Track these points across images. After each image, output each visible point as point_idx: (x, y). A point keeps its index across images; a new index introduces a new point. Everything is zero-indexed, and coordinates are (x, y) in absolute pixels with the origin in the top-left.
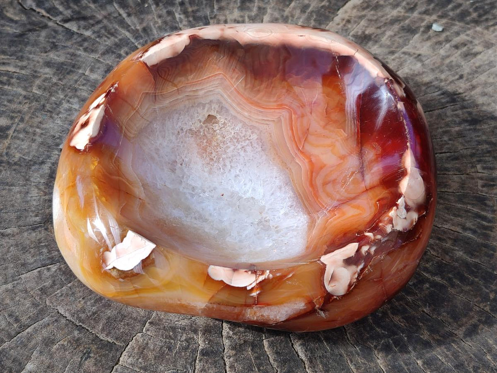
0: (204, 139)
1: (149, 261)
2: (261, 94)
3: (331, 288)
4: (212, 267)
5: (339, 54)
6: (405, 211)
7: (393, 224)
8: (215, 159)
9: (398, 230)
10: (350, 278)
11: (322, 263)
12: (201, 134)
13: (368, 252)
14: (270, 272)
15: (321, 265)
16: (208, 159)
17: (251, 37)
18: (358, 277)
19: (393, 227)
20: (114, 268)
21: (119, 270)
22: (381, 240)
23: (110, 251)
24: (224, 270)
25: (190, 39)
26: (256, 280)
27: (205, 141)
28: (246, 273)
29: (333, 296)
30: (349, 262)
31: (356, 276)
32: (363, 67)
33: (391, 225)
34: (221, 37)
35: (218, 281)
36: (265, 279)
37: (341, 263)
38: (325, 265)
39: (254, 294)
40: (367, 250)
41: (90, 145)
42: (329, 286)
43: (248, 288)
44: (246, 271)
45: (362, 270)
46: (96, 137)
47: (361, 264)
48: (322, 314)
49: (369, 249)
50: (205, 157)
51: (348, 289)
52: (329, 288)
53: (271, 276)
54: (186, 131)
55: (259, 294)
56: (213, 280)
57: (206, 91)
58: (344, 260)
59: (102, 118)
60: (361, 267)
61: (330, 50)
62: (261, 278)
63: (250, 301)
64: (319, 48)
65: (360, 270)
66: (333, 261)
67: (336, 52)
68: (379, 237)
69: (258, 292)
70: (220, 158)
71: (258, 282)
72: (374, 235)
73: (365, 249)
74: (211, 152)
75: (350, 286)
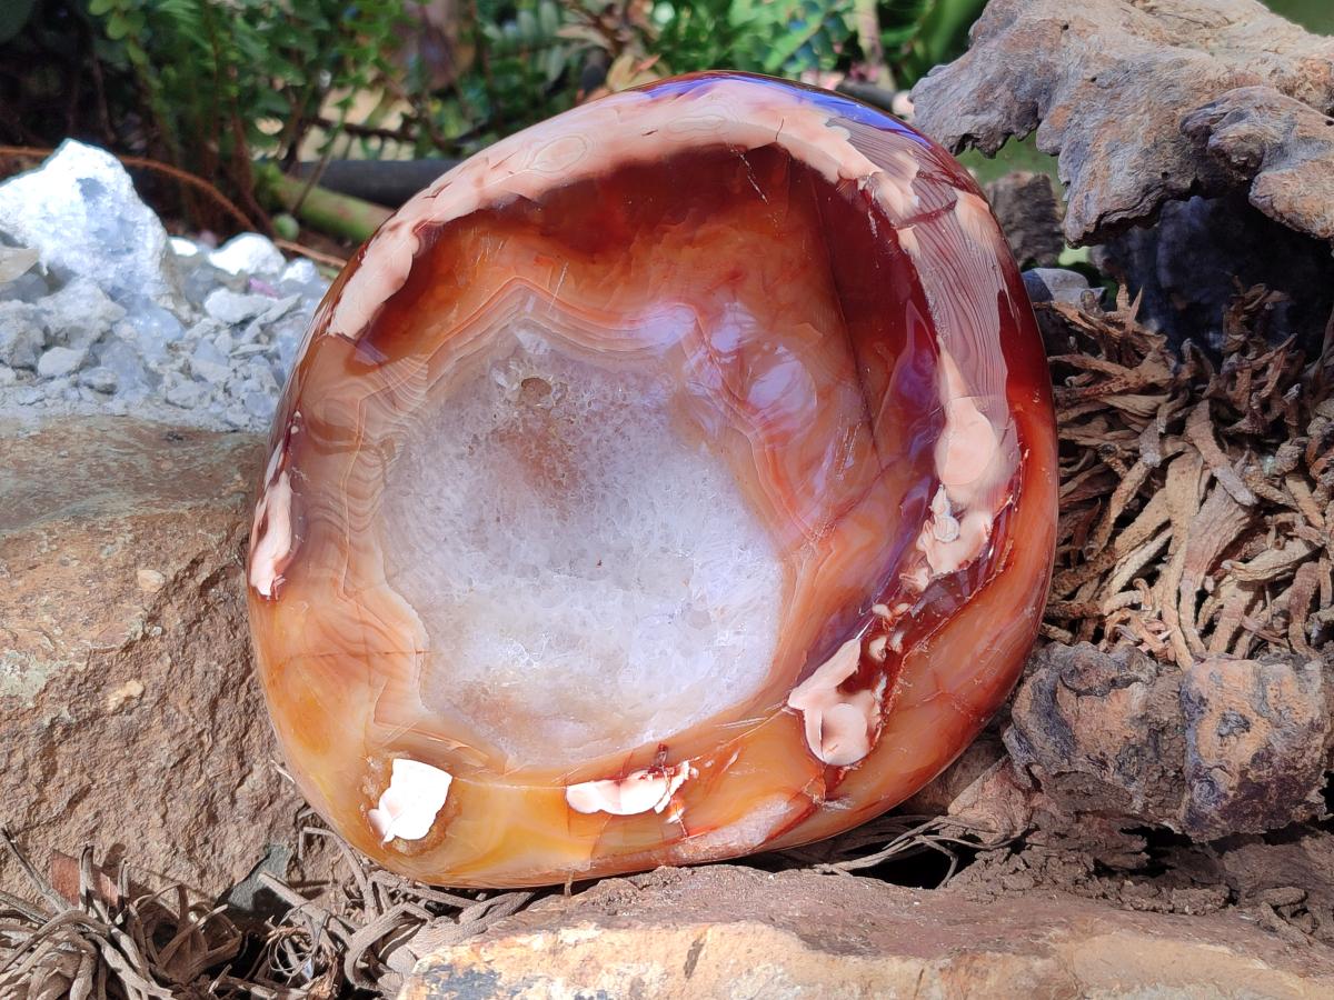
0: (530, 442)
1: (451, 812)
2: (618, 290)
3: (830, 754)
4: (571, 789)
5: (745, 147)
6: (954, 520)
7: (929, 566)
8: (564, 481)
9: (945, 572)
10: (864, 720)
11: (794, 710)
12: (521, 430)
13: (889, 651)
14: (691, 765)
15: (792, 713)
16: (550, 485)
17: (548, 176)
18: (882, 711)
19: (931, 571)
20: (396, 837)
21: (407, 841)
22: (909, 613)
23: (377, 808)
24: (597, 787)
25: (416, 235)
26: (669, 789)
27: (533, 446)
28: (643, 781)
29: (840, 767)
30: (850, 687)
31: (878, 709)
32: (804, 164)
33: (926, 570)
34: (482, 200)
35: (593, 813)
36: (685, 781)
37: (833, 695)
38: (800, 713)
39: (675, 817)
40: (883, 647)
41: (281, 582)
42: (825, 751)
43: (659, 809)
44: (642, 778)
45: (886, 693)
46: (289, 553)
47: (878, 681)
48: (836, 805)
49: (887, 644)
50: (542, 484)
51: (871, 743)
52: (826, 756)
53: (694, 771)
54: (487, 439)
55: (683, 814)
56: (583, 814)
57: (497, 330)
58: (838, 687)
59: (289, 504)
60: (882, 686)
61: (723, 145)
62: (677, 782)
63: (671, 834)
64: (698, 147)
65: (883, 696)
66: (814, 697)
67: (737, 146)
68: (903, 608)
69: (680, 812)
70: (575, 474)
71: (673, 790)
72: (891, 607)
73: (877, 647)
74: (552, 466)
75: (871, 734)
